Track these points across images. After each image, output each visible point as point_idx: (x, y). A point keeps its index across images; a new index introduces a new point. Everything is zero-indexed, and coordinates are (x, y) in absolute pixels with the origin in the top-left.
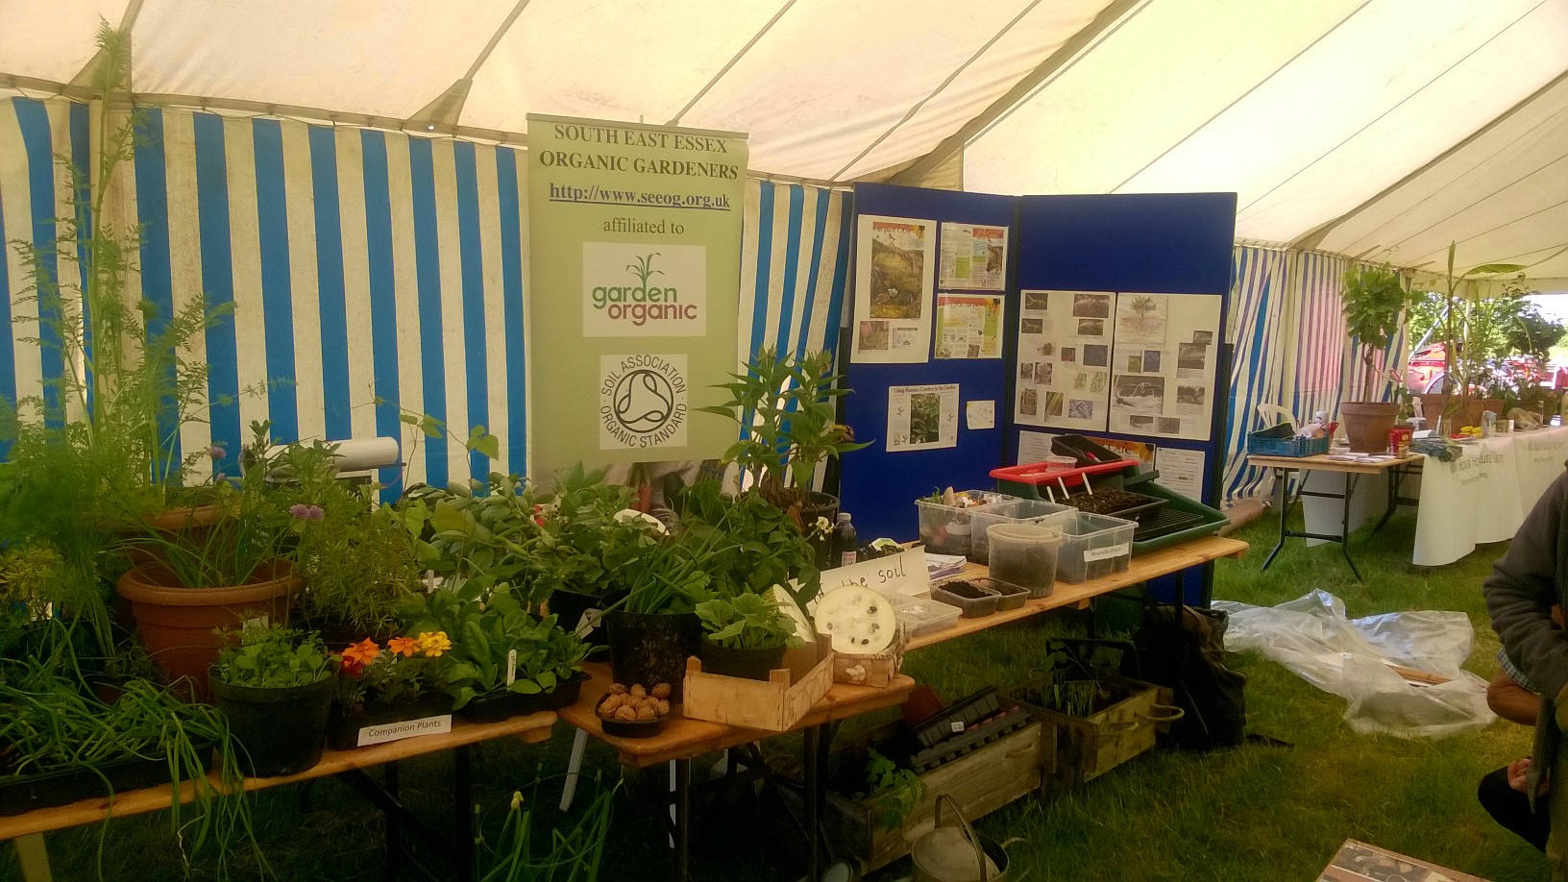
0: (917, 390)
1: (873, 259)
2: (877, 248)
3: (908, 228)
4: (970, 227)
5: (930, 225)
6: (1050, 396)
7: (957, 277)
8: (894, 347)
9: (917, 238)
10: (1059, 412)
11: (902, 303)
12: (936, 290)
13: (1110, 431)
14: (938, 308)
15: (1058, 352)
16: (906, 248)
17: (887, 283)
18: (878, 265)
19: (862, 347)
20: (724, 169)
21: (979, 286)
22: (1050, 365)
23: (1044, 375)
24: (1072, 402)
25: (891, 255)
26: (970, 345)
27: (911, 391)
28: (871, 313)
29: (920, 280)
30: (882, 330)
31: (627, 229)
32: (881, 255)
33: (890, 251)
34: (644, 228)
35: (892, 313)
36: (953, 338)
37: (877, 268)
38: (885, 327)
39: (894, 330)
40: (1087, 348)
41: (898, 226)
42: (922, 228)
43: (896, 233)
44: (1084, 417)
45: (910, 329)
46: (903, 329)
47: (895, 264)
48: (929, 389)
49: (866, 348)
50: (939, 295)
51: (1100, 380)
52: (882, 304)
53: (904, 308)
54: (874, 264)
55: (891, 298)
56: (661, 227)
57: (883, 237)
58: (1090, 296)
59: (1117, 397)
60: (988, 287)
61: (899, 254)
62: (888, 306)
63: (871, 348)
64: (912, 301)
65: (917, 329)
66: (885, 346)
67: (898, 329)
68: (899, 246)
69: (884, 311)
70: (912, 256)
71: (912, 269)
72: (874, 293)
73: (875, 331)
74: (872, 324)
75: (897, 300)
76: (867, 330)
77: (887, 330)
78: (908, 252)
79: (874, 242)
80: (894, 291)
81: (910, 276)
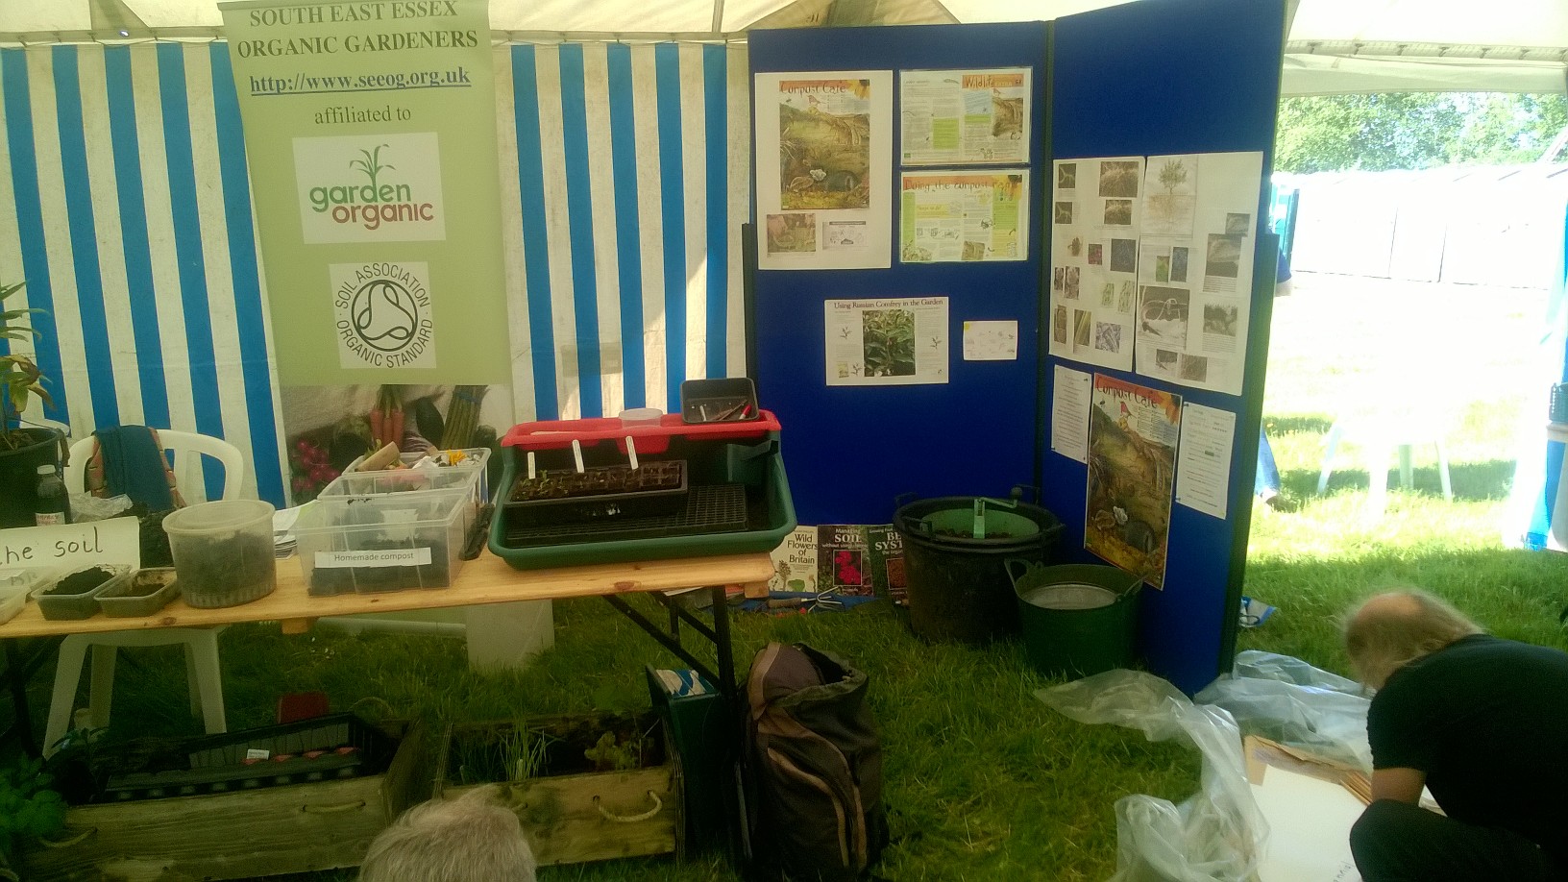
0: (870, 305)
1: (782, 131)
2: (788, 116)
3: (842, 85)
4: (958, 75)
5: (880, 80)
6: (1079, 314)
7: (935, 147)
8: (824, 248)
9: (857, 98)
10: (1086, 342)
11: (835, 188)
12: (897, 168)
13: (1137, 372)
14: (903, 192)
15: (1085, 251)
16: (838, 113)
17: (808, 162)
18: (790, 139)
19: (772, 248)
20: (457, 36)
21: (979, 159)
22: (1078, 269)
23: (1072, 289)
24: (1099, 325)
25: (813, 124)
26: (966, 243)
27: (861, 306)
28: (783, 204)
29: (864, 151)
30: (803, 225)
31: (345, 119)
32: (796, 125)
33: (813, 119)
34: (366, 117)
35: (820, 202)
36: (934, 233)
37: (788, 143)
38: (808, 221)
39: (824, 224)
40: (1116, 243)
41: (824, 83)
42: (865, 83)
43: (821, 94)
44: (1112, 349)
45: (852, 223)
46: (836, 223)
47: (820, 136)
48: (892, 304)
49: (778, 249)
50: (904, 174)
51: (1128, 294)
52: (801, 190)
53: (840, 195)
54: (783, 138)
55: (815, 181)
56: (386, 114)
57: (799, 101)
58: (1118, 163)
59: (1142, 319)
60: (995, 160)
61: (827, 122)
62: (812, 194)
63: (786, 249)
64: (852, 185)
65: (864, 223)
66: (811, 247)
67: (831, 223)
68: (826, 111)
69: (806, 199)
70: (849, 123)
71: (850, 140)
72: (787, 177)
73: (792, 227)
74: (786, 217)
75: (827, 184)
76: (779, 226)
77: (813, 225)
78: (842, 118)
79: (783, 108)
80: (820, 173)
81: (846, 150)
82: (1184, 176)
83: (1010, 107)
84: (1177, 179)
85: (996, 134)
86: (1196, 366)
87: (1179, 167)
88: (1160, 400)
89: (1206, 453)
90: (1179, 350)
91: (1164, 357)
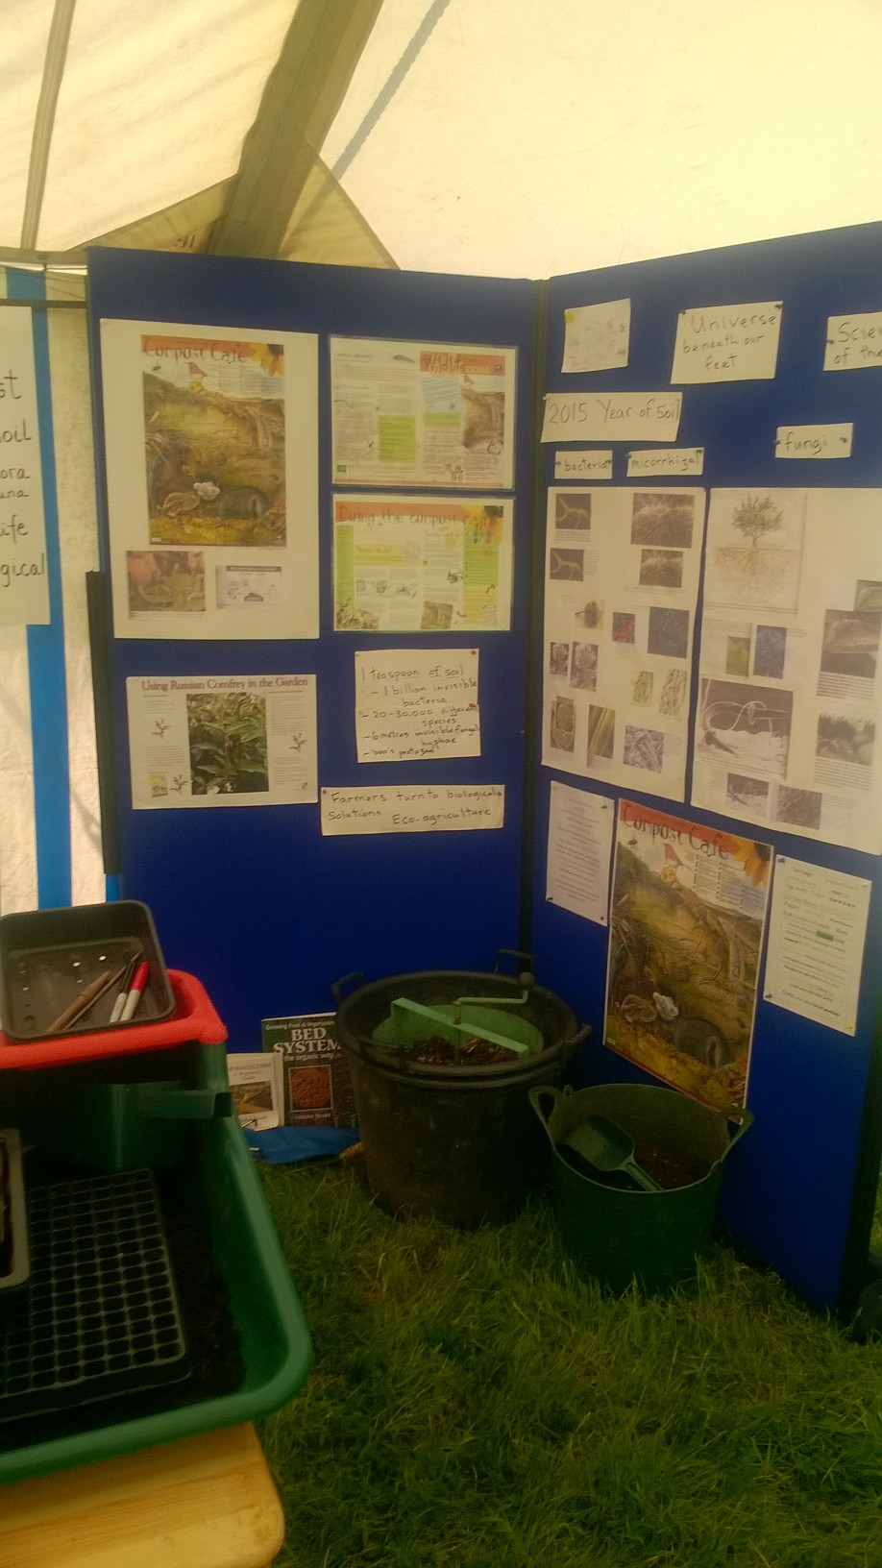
1: (148, 416)
2: (156, 393)
3: (240, 350)
4: (414, 349)
5: (300, 347)
6: (596, 713)
7: (382, 458)
8: (220, 606)
9: (264, 373)
10: (608, 753)
11: (233, 513)
12: (327, 488)
13: (693, 803)
14: (336, 524)
15: (607, 622)
16: (236, 394)
17: (190, 469)
18: (160, 431)
19: (136, 604)
21: (445, 479)
22: (595, 648)
23: (585, 672)
24: (630, 731)
25: (196, 410)
26: (427, 605)
28: (153, 535)
29: (277, 458)
30: (185, 569)
32: (170, 410)
33: (197, 401)
35: (210, 535)
36: (382, 588)
37: (159, 437)
38: (192, 563)
39: (218, 570)
40: (657, 614)
41: (213, 345)
42: (276, 350)
43: (206, 361)
44: (650, 766)
45: (261, 569)
46: (237, 568)
47: (207, 429)
49: (147, 606)
50: (337, 498)
51: (676, 689)
52: (179, 514)
53: (243, 525)
54: (151, 428)
55: (203, 501)
57: (173, 369)
58: (660, 496)
59: (705, 728)
60: (467, 481)
61: (218, 407)
62: (198, 520)
63: (159, 606)
64: (259, 508)
65: (278, 569)
66: (198, 604)
67: (229, 568)
68: (215, 389)
69: (188, 529)
70: (253, 411)
71: (255, 439)
72: (158, 493)
73: (168, 572)
74: (157, 556)
75: (221, 506)
76: (146, 568)
77: (200, 570)
78: (242, 404)
79: (148, 380)
80: (209, 488)
81: (250, 455)
82: (777, 520)
83: (486, 404)
84: (765, 525)
85: (467, 444)
86: (803, 805)
87: (766, 505)
88: (734, 849)
89: (819, 934)
90: (772, 777)
91: (739, 785)
